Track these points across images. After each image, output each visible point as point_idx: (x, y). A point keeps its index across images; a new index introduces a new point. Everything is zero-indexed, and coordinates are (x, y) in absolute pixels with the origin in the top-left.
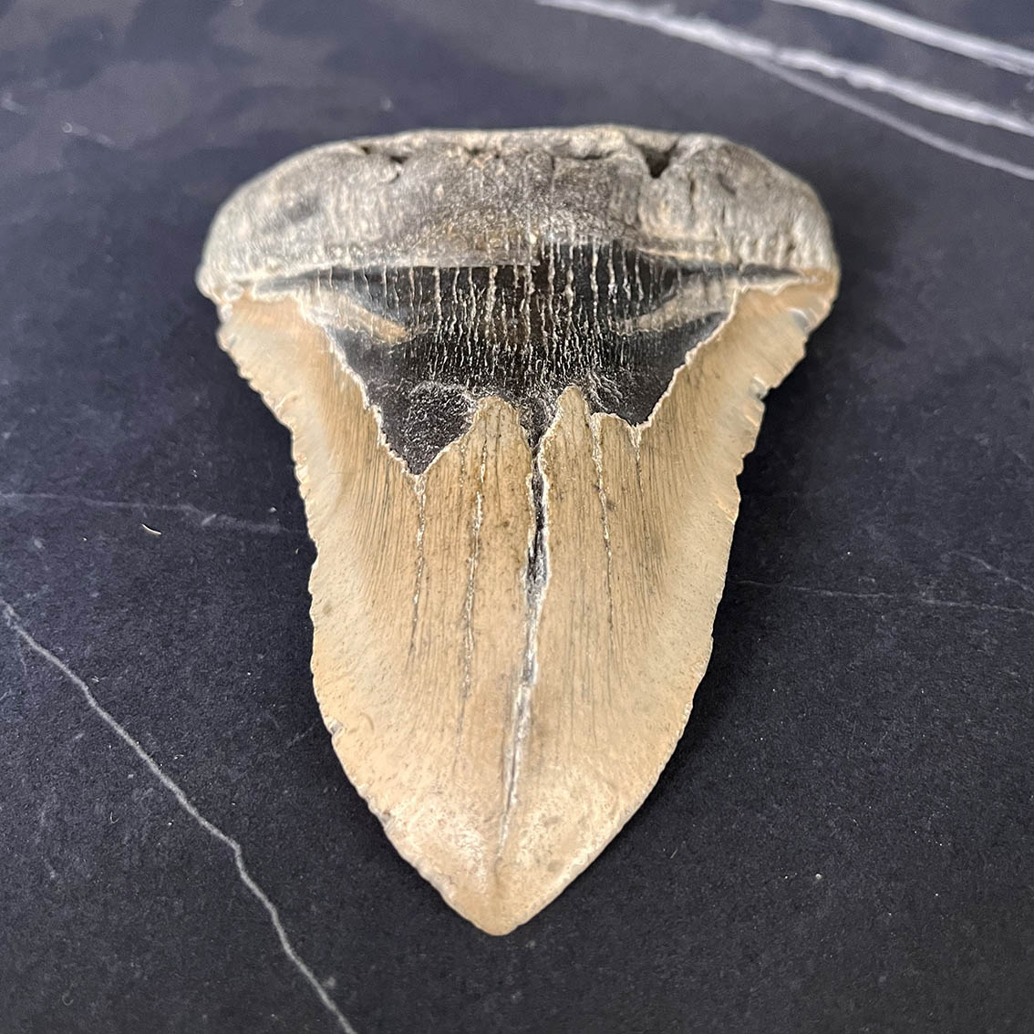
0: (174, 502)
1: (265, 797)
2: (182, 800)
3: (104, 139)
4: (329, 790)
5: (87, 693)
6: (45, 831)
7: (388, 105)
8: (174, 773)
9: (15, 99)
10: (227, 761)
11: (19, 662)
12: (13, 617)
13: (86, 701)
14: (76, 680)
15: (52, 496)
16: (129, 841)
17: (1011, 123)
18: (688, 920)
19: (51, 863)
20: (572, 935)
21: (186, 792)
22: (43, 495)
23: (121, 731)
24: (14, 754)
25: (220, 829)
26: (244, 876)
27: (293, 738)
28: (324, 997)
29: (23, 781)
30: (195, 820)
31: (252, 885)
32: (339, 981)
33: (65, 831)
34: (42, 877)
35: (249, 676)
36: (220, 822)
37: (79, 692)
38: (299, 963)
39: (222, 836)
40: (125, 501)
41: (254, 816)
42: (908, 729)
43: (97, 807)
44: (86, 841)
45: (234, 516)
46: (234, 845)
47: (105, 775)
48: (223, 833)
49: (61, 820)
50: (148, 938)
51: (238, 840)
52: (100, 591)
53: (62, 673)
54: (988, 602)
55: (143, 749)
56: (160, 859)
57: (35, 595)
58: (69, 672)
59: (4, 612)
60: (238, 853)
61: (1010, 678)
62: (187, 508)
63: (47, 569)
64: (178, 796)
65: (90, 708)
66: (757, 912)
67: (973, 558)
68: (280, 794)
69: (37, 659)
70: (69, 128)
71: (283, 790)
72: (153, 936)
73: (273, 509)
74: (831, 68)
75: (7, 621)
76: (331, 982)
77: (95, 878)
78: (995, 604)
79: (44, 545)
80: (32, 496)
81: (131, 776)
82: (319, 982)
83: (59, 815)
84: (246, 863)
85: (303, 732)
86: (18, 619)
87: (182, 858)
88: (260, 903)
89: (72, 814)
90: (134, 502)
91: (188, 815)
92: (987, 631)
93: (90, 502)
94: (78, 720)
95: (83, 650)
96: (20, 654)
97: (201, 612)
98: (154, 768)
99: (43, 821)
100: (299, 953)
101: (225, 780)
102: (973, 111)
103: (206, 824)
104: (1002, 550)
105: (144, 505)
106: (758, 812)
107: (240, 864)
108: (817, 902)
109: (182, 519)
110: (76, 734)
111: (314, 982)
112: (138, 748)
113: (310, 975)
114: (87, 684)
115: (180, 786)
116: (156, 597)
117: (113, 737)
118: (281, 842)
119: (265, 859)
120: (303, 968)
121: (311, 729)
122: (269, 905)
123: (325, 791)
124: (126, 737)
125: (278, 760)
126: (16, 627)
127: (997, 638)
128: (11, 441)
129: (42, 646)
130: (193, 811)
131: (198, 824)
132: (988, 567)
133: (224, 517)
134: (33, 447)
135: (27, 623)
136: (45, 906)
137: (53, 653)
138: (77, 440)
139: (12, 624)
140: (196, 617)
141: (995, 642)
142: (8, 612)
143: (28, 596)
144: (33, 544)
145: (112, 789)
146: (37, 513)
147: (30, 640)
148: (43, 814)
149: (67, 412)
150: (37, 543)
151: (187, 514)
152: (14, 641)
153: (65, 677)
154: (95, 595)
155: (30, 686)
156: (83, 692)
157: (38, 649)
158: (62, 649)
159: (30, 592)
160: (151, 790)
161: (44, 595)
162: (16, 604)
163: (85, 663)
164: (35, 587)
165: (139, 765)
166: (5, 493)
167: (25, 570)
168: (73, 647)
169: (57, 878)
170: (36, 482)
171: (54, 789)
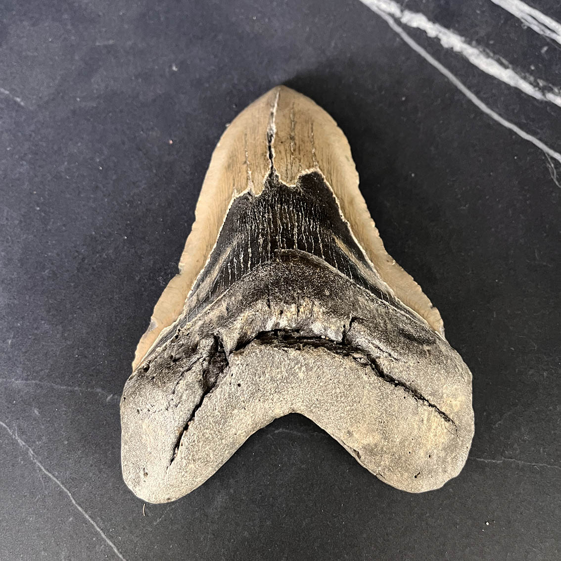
0: (92, 387)
1: (148, 550)
2: (116, 551)
4: (173, 547)
5: (71, 497)
8: (111, 537)
10: (131, 532)
11: (40, 480)
12: (33, 455)
13: (71, 501)
14: (65, 490)
15: (37, 382)
21: (117, 547)
22: (33, 382)
23: (87, 517)
24: (46, 528)
27: (156, 521)
29: (52, 541)
37: (67, 496)
40: (70, 386)
42: (403, 518)
43: (83, 554)
47: (84, 538)
52: (68, 441)
53: (59, 486)
55: (97, 526)
57: (40, 442)
58: (62, 486)
62: (99, 390)
63: (43, 427)
64: (114, 549)
65: (73, 505)
68: (153, 548)
69: (47, 479)
71: (155, 546)
74: (432, 29)
75: (31, 457)
79: (39, 413)
80: (28, 382)
81: (94, 539)
83: (69, 558)
85: (160, 518)
86: (36, 456)
89: (74, 557)
90: (75, 387)
91: (119, 558)
93: (56, 387)
94: (69, 511)
95: (66, 474)
96: (40, 476)
98: (103, 536)
101: (132, 541)
105: (80, 388)
109: (98, 397)
110: (70, 518)
112: (95, 525)
114: (70, 492)
115: (114, 544)
116: (92, 444)
117: (85, 521)
121: (163, 516)
123: (171, 546)
124: (90, 519)
125: (151, 532)
126: (36, 461)
128: (12, 345)
129: (48, 471)
130: (121, 556)
134: (24, 350)
135: (40, 459)
137: (53, 475)
138: (43, 345)
139: (34, 459)
140: (110, 456)
142: (30, 452)
143: (37, 443)
144: (34, 412)
145: (87, 545)
146: (33, 393)
147: (42, 468)
148: (63, 557)
149: (35, 326)
150: (36, 411)
151: (100, 394)
152: (36, 469)
153: (61, 488)
154: (66, 443)
155: (47, 493)
156: (69, 496)
157: (47, 473)
158: (57, 473)
159: (38, 441)
160: (103, 546)
161: (44, 443)
162: (33, 447)
163: (68, 481)
164: (40, 438)
165: (97, 533)
166: (16, 380)
167: (33, 428)
168: (61, 472)
170: (29, 374)
171: (65, 545)
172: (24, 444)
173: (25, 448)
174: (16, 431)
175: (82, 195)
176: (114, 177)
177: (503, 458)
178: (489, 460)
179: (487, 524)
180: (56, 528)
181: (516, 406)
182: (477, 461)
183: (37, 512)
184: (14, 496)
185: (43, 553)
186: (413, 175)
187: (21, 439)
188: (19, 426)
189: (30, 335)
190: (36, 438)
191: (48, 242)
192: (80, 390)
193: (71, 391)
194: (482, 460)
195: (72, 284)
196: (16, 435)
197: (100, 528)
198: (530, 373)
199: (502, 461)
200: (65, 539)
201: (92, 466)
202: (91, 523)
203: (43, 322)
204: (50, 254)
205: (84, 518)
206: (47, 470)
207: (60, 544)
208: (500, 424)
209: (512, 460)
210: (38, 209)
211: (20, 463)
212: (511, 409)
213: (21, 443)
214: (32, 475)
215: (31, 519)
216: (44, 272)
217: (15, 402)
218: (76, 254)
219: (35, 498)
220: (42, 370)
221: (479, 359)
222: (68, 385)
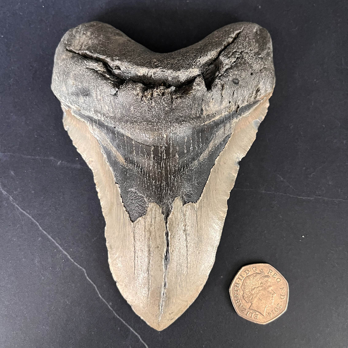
0: (48, 156)
1: (89, 256)
2: (69, 257)
6: (38, 266)
8: (66, 250)
10: (78, 246)
11: (18, 215)
12: (13, 200)
13: (39, 228)
14: (35, 221)
15: (12, 154)
19: (42, 275)
21: (70, 255)
22: (9, 153)
23: (50, 237)
24: (25, 244)
25: (80, 265)
26: (87, 278)
27: (94, 239)
28: (110, 307)
29: (29, 252)
30: (73, 263)
32: (112, 304)
33: (43, 266)
34: (41, 279)
35: (79, 220)
36: (79, 263)
37: (36, 225)
38: (103, 299)
39: (81, 267)
40: (33, 156)
41: (87, 262)
43: (49, 259)
45: (66, 162)
47: (49, 250)
51: (85, 268)
53: (31, 219)
54: (279, 192)
55: (57, 242)
56: (67, 274)
58: (32, 219)
59: (10, 198)
60: (85, 272)
61: (280, 218)
62: (52, 158)
63: (17, 182)
65: (40, 230)
67: (278, 176)
68: (92, 256)
69: (23, 215)
73: (77, 159)
75: (11, 201)
76: (111, 304)
77: (53, 279)
79: (14, 173)
80: (6, 154)
81: (55, 251)
82: (108, 303)
83: (40, 262)
85: (96, 237)
86: (14, 201)
87: (72, 273)
88: (92, 285)
89: (43, 261)
90: (36, 156)
92: (276, 202)
93: (24, 156)
94: (38, 234)
95: (34, 211)
96: (18, 213)
97: (64, 198)
98: (61, 248)
99: (37, 264)
100: (103, 297)
101: (79, 251)
103: (76, 264)
104: (287, 172)
105: (39, 157)
107: (86, 275)
109: (52, 163)
110: (39, 238)
111: (107, 304)
112: (55, 242)
113: (106, 302)
114: (38, 223)
115: (68, 253)
116: (50, 192)
117: (48, 240)
118: (95, 269)
119: (92, 273)
120: (104, 300)
121: (98, 236)
122: (94, 285)
125: (91, 245)
126: (15, 204)
130: (72, 260)
133: (63, 162)
135: (17, 203)
136: (43, 286)
137: (26, 212)
138: (13, 130)
139: (13, 203)
140: (62, 199)
141: (278, 206)
142: (11, 198)
143: (15, 192)
144: (11, 173)
145: (51, 254)
146: (9, 161)
147: (19, 208)
148: (36, 261)
149: (7, 117)
151: (53, 161)
152: (15, 208)
153: (32, 220)
154: (33, 192)
155: (23, 223)
156: (37, 225)
157: (22, 211)
158: (29, 211)
159: (15, 191)
160: (61, 255)
161: (19, 192)
162: (12, 196)
163: (36, 215)
164: (16, 189)
165: (56, 247)
167: (11, 183)
168: (31, 210)
169: (44, 279)
170: (6, 148)
171: (37, 254)
172: (6, 193)
173: (7, 196)
175: (32, 26)
176: (53, 13)
177: (314, 196)
178: (306, 198)
179: (303, 236)
180: (31, 244)
181: (324, 163)
182: (298, 198)
183: (18, 235)
184: (2, 226)
185: (23, 259)
186: (260, 7)
187: (4, 190)
188: (2, 182)
189: (4, 123)
190: (14, 190)
191: (10, 60)
192: (40, 159)
193: (33, 159)
194: (301, 197)
195: (30, 89)
196: (1, 188)
197: (58, 244)
198: (335, 141)
199: (314, 198)
200: (37, 251)
201: (50, 206)
202: (52, 241)
203: (12, 114)
204: (13, 68)
205: (48, 238)
206: (22, 209)
207: (34, 254)
208: (314, 175)
209: (320, 197)
210: (2, 36)
211: (5, 205)
212: (321, 165)
214: (13, 212)
215: (15, 239)
216: (10, 80)
218: (31, 68)
219: (16, 227)
220: (14, 146)
221: (301, 133)
222: (32, 156)
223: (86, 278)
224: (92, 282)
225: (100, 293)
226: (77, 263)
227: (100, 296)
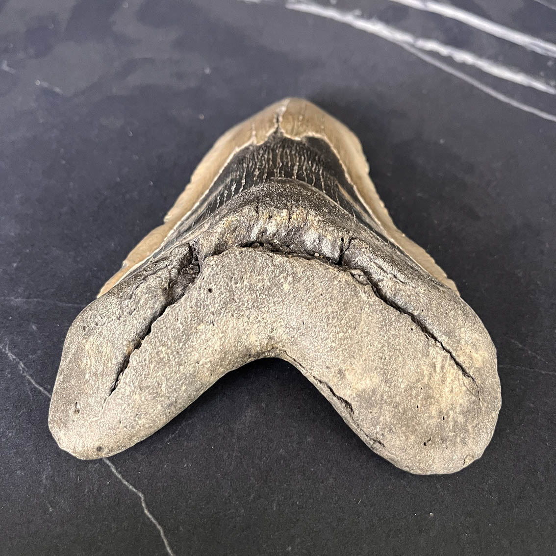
1: (155, 469)
2: (114, 470)
3: (57, 90)
4: (187, 466)
6: (46, 486)
7: (208, 71)
9: (8, 65)
11: (28, 394)
12: (23, 368)
15: (40, 300)
16: (88, 492)
17: (540, 86)
18: (367, 537)
19: (50, 503)
20: (309, 544)
22: (35, 299)
24: (28, 444)
25: (133, 486)
26: (146, 511)
29: (33, 459)
30: (120, 481)
31: (150, 516)
33: (56, 486)
34: (45, 511)
36: (133, 482)
39: (134, 490)
40: (77, 303)
41: (150, 480)
43: (71, 473)
44: (66, 492)
46: (140, 495)
48: (135, 488)
49: (53, 480)
50: (100, 544)
51: (143, 493)
54: (519, 365)
56: (104, 502)
57: (34, 356)
59: (19, 366)
60: (143, 499)
61: (530, 407)
63: (39, 341)
64: (111, 468)
66: (400, 533)
67: (513, 341)
68: (163, 467)
69: (37, 392)
70: (38, 83)
71: (164, 465)
72: (102, 543)
74: (444, 50)
75: (20, 370)
77: (72, 511)
78: (523, 366)
79: (37, 328)
80: (30, 300)
83: (52, 478)
84: (147, 504)
85: (174, 433)
86: (26, 369)
87: (115, 501)
88: (155, 526)
89: (59, 477)
91: (118, 478)
92: (518, 381)
93: (60, 304)
96: (28, 389)
99: (44, 481)
100: (175, 552)
101: (135, 459)
102: (520, 78)
103: (126, 483)
104: (527, 336)
106: (402, 479)
107: (144, 505)
108: (430, 528)
118: (164, 494)
119: (156, 502)
121: (177, 432)
122: (159, 527)
123: (185, 466)
125: (161, 448)
126: (25, 374)
127: (523, 386)
128: (17, 268)
129: (39, 384)
130: (119, 476)
131: (122, 483)
132: (520, 346)
134: (29, 272)
135: (31, 372)
136: (48, 526)
137: (45, 389)
138: (52, 268)
139: (23, 372)
142: (21, 365)
144: (32, 327)
146: (33, 310)
147: (33, 381)
148: (44, 477)
149: (46, 252)
150: (33, 327)
152: (24, 382)
155: (34, 407)
157: (37, 386)
159: (32, 354)
161: (39, 356)
162: (25, 361)
164: (34, 352)
166: (16, 298)
167: (28, 342)
169: (53, 511)
170: (32, 292)
171: (49, 463)
172: (14, 357)
173: (15, 362)
174: (8, 345)
183: (18, 427)
185: (18, 472)
187: (11, 353)
188: (12, 340)
189: (39, 259)
190: (30, 352)
193: (76, 308)
196: (7, 349)
200: (49, 457)
203: (54, 249)
207: (42, 462)
211: (7, 376)
213: (11, 356)
214: (19, 388)
215: (10, 434)
217: (11, 318)
219: (19, 412)
220: (46, 289)
222: (75, 303)
223: (143, 511)
224: (154, 521)
225: (170, 544)
226: (128, 481)
227: (170, 552)
